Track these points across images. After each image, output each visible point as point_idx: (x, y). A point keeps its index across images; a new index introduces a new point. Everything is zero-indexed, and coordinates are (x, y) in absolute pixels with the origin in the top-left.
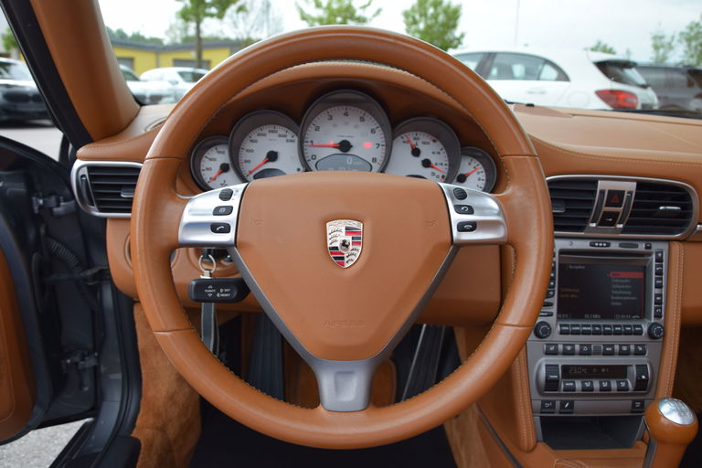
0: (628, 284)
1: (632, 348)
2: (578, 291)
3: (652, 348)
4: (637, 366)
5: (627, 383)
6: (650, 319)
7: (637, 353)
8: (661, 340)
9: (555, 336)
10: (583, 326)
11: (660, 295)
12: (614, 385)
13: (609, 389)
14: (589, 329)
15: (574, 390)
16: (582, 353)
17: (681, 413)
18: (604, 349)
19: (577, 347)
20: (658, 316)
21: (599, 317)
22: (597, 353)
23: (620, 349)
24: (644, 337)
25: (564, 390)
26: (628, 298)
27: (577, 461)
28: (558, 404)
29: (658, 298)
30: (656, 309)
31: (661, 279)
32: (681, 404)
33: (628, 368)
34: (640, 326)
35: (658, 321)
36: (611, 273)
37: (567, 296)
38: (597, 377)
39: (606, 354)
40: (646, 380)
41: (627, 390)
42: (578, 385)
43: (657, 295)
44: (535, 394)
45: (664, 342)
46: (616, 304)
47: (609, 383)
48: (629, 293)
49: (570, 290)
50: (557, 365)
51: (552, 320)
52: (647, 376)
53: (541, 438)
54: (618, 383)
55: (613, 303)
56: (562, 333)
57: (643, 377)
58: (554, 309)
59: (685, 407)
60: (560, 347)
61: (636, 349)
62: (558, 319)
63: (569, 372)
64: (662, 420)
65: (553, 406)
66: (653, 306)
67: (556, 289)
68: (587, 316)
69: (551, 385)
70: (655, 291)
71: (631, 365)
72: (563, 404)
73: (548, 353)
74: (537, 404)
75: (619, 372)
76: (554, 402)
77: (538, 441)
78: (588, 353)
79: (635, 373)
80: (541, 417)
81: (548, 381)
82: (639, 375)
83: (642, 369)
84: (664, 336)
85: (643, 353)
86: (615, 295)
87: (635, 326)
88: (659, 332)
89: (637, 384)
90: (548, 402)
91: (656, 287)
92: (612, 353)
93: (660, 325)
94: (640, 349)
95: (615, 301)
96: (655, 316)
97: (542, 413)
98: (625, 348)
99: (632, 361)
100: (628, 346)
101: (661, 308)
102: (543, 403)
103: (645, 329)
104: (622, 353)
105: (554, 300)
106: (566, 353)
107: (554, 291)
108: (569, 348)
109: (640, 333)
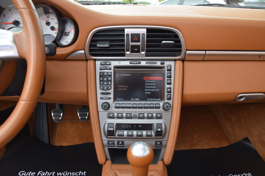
0: (154, 83)
1: (154, 115)
2: (127, 87)
3: (165, 115)
4: (156, 124)
5: (151, 132)
6: (165, 101)
7: (157, 118)
8: (170, 111)
9: (113, 109)
10: (127, 104)
11: (170, 88)
12: (144, 133)
13: (141, 135)
14: (130, 105)
15: (123, 136)
16: (127, 118)
18: (139, 116)
19: (124, 115)
20: (169, 98)
21: (139, 99)
22: (135, 117)
23: (148, 115)
24: (161, 110)
25: (118, 136)
26: (154, 90)
28: (116, 142)
29: (169, 90)
30: (168, 95)
31: (171, 80)
34: (159, 104)
36: (145, 77)
37: (121, 89)
38: (135, 130)
39: (140, 118)
40: (161, 131)
41: (152, 136)
42: (125, 133)
43: (168, 88)
44: (104, 137)
45: (172, 112)
46: (148, 93)
47: (142, 132)
48: (155, 87)
49: (123, 86)
50: (114, 123)
51: (111, 102)
52: (161, 129)
53: (109, 157)
54: (147, 132)
56: (116, 108)
57: (159, 130)
58: (112, 96)
60: (116, 114)
61: (157, 115)
62: (115, 99)
63: (119, 127)
65: (114, 144)
66: (166, 93)
67: (112, 86)
68: (132, 99)
69: (110, 133)
70: (167, 86)
71: (153, 124)
72: (118, 143)
73: (109, 118)
74: (105, 142)
75: (148, 127)
76: (114, 141)
77: (107, 160)
78: (130, 118)
79: (155, 127)
80: (108, 149)
81: (108, 131)
82: (157, 129)
83: (159, 125)
84: (172, 109)
85: (161, 118)
86: (147, 89)
87: (156, 104)
88: (167, 107)
89: (156, 135)
90: (111, 141)
91: (167, 84)
92: (143, 118)
93: (168, 103)
94: (159, 115)
95: (147, 91)
96: (167, 99)
97: (108, 146)
98: (150, 115)
99: (154, 121)
100: (152, 114)
101: (171, 95)
102: (108, 142)
103: (161, 104)
104: (148, 118)
105: (112, 91)
106: (118, 118)
107: (111, 87)
108: (120, 115)
109: (159, 108)
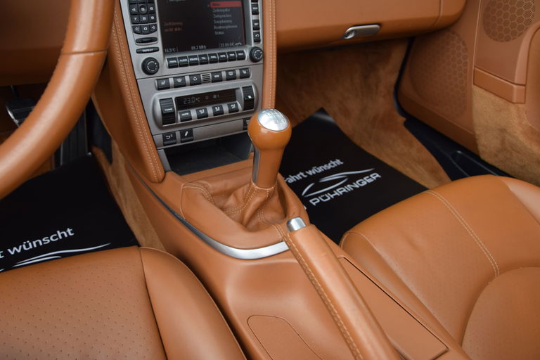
0: (228, 13)
1: (238, 72)
2: (181, 24)
3: (255, 70)
4: (243, 88)
5: (236, 104)
6: (251, 45)
7: (243, 77)
8: (261, 62)
9: (164, 71)
10: (190, 57)
11: (257, 21)
12: (225, 108)
13: (221, 112)
14: (196, 59)
15: (191, 119)
16: (192, 84)
17: (277, 121)
18: (213, 77)
19: (187, 79)
20: (257, 41)
21: (205, 47)
22: (206, 81)
23: (227, 75)
24: (247, 62)
25: (182, 121)
26: (229, 27)
27: (200, 181)
28: (178, 134)
29: (256, 24)
30: (255, 34)
31: (257, 6)
32: (276, 113)
33: (237, 91)
34: (243, 52)
35: (257, 46)
36: (212, 3)
37: (171, 30)
38: (209, 104)
39: (215, 81)
40: (252, 100)
41: (238, 111)
42: (194, 113)
43: (254, 21)
44: (155, 130)
45: (264, 64)
46: (220, 33)
47: (221, 107)
48: (231, 21)
49: (174, 24)
50: (171, 98)
51: (159, 56)
52: (252, 96)
53: (168, 166)
54: (229, 106)
55: (217, 33)
56: (171, 66)
57: (250, 97)
58: (159, 44)
59: (280, 115)
60: (171, 81)
61: (241, 73)
62: (165, 53)
63: (183, 103)
64: (262, 130)
65: (174, 138)
66: (252, 31)
67: (158, 23)
68: (193, 48)
69: (168, 118)
70: (252, 17)
71: (239, 88)
72: (182, 133)
73: (160, 88)
74: (159, 138)
75: (229, 95)
76: (174, 133)
77: (165, 172)
78: (198, 83)
79: (242, 94)
80: (166, 150)
81: (164, 114)
82: (246, 96)
83: (247, 89)
84: (264, 57)
85: (247, 76)
86: (218, 25)
87: (238, 52)
88: (258, 55)
89: (245, 105)
90: (169, 134)
91: (253, 14)
92: (220, 80)
93: (259, 48)
94: (245, 72)
95: (218, 30)
96: (255, 41)
97: (165, 145)
98: (231, 74)
99: (239, 84)
100: (234, 71)
101: (259, 33)
102: (164, 136)
103: (247, 54)
104: (229, 79)
105: (158, 35)
106: (177, 86)
107: (156, 25)
108: (179, 80)
109: (243, 58)
